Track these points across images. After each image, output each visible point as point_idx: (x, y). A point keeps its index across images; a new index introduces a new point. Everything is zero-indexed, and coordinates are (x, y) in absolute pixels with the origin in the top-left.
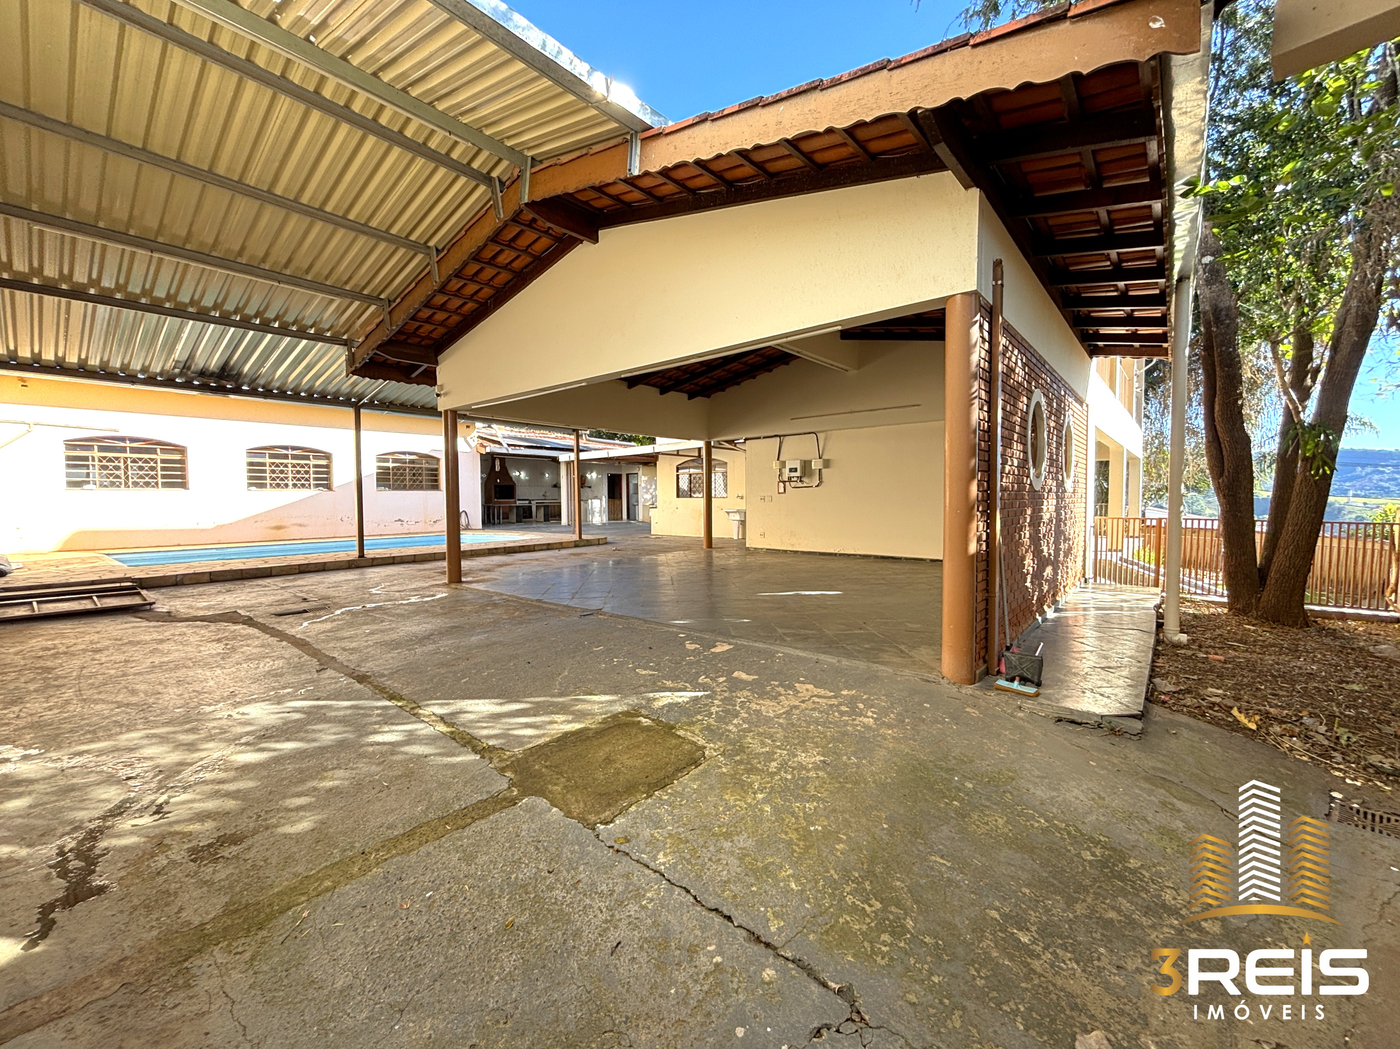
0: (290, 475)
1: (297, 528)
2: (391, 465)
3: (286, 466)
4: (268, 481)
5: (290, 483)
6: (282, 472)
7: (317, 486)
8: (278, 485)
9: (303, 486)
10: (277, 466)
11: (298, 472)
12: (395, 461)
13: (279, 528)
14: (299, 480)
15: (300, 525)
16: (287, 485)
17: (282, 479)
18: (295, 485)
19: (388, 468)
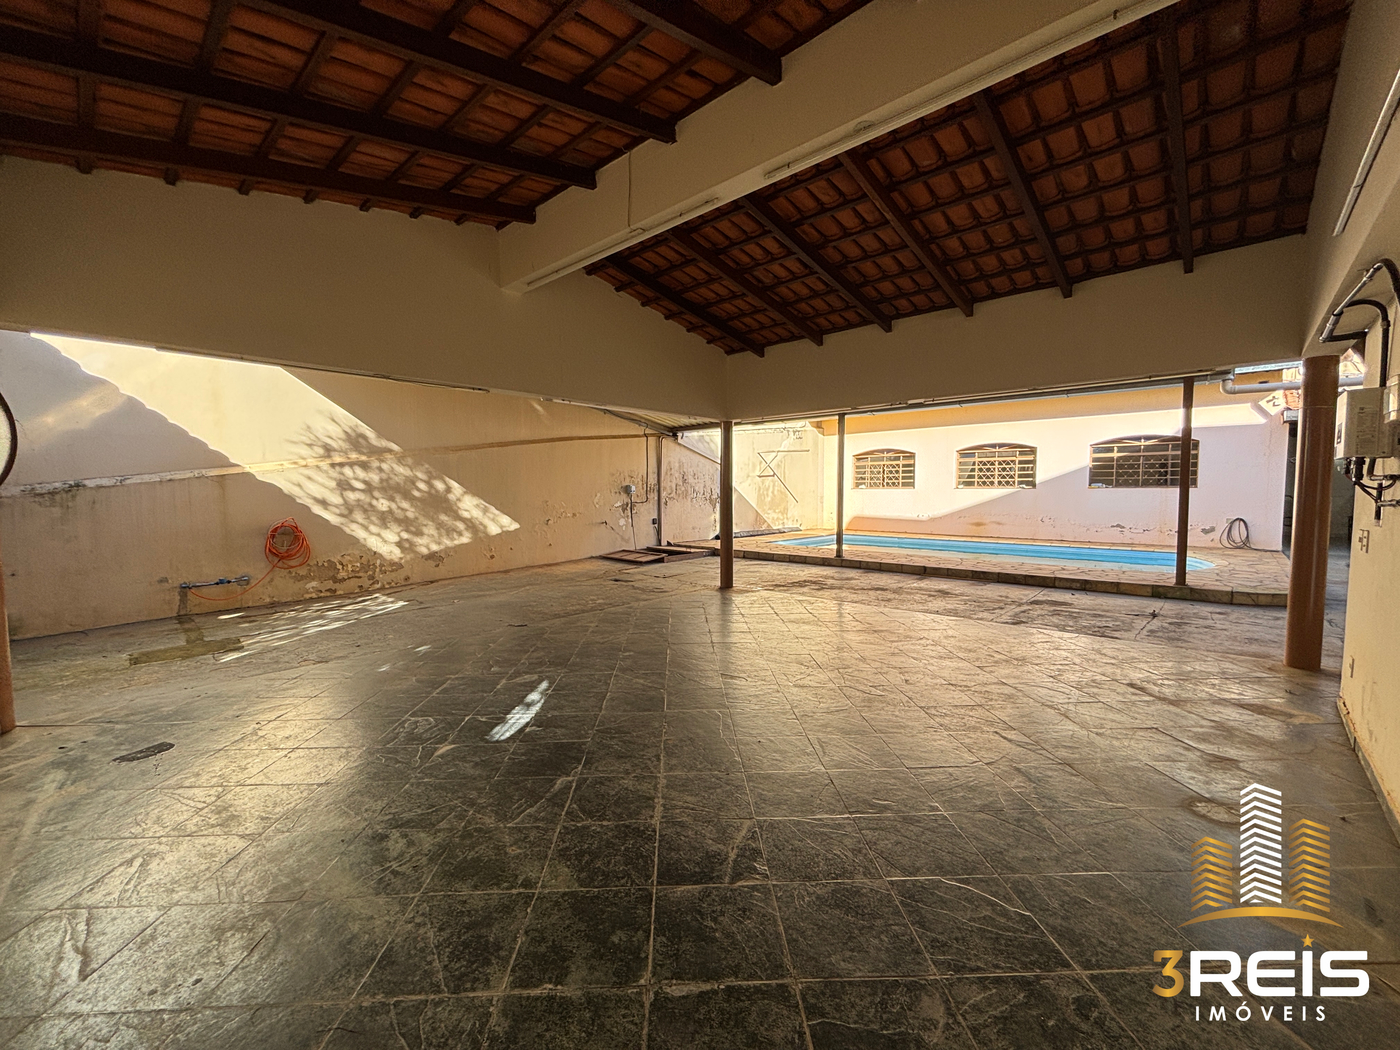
0: (997, 473)
1: (996, 526)
2: (1115, 455)
3: (993, 464)
4: (976, 480)
5: (996, 481)
6: (988, 470)
7: (1020, 483)
8: (984, 483)
9: (1008, 483)
10: (985, 464)
11: (1004, 469)
12: (1120, 450)
13: (978, 524)
14: (1004, 477)
15: (999, 524)
16: (992, 483)
17: (988, 477)
18: (999, 483)
19: (1112, 459)
